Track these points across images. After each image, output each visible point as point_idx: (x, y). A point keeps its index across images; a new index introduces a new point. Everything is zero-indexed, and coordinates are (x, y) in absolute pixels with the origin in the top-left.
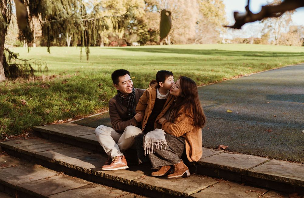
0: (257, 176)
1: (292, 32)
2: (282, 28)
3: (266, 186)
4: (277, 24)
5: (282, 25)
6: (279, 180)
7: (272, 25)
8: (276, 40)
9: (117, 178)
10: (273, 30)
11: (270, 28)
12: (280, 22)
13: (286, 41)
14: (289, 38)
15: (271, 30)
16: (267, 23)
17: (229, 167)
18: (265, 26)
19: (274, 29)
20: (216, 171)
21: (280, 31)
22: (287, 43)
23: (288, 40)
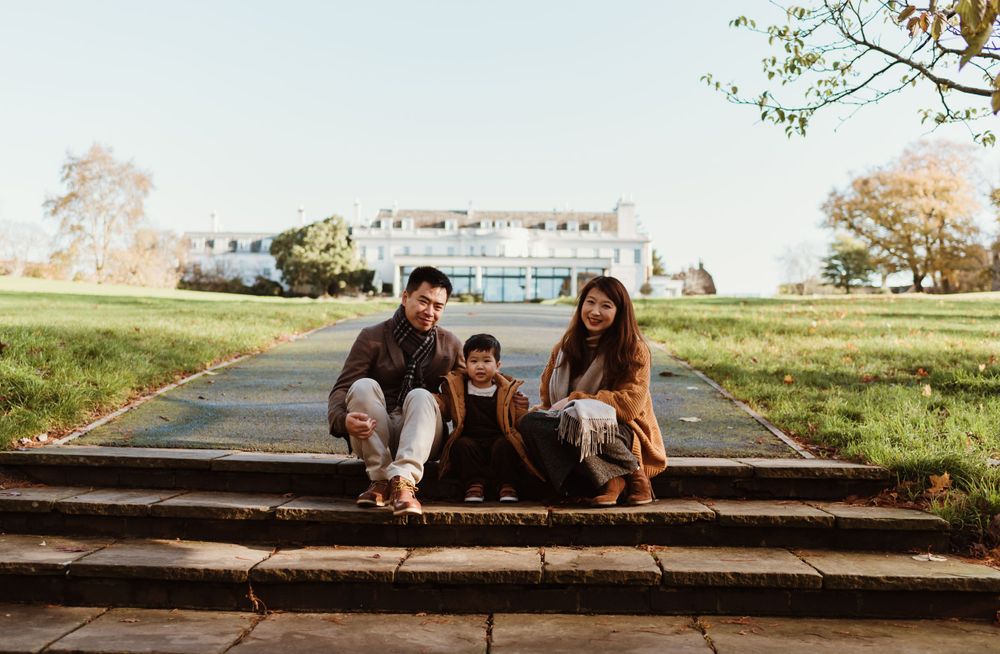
0: (777, 475)
1: (147, 249)
2: (114, 236)
3: (791, 495)
4: (101, 221)
5: (114, 225)
6: (823, 473)
7: (83, 223)
8: (98, 269)
9: (503, 517)
10: (88, 241)
11: (78, 232)
12: (108, 219)
13: (130, 274)
14: (137, 267)
15: (80, 239)
16: (69, 216)
17: (711, 468)
18: (63, 225)
19: (92, 237)
20: (673, 484)
21: (110, 246)
22: (134, 279)
23: (134, 273)
